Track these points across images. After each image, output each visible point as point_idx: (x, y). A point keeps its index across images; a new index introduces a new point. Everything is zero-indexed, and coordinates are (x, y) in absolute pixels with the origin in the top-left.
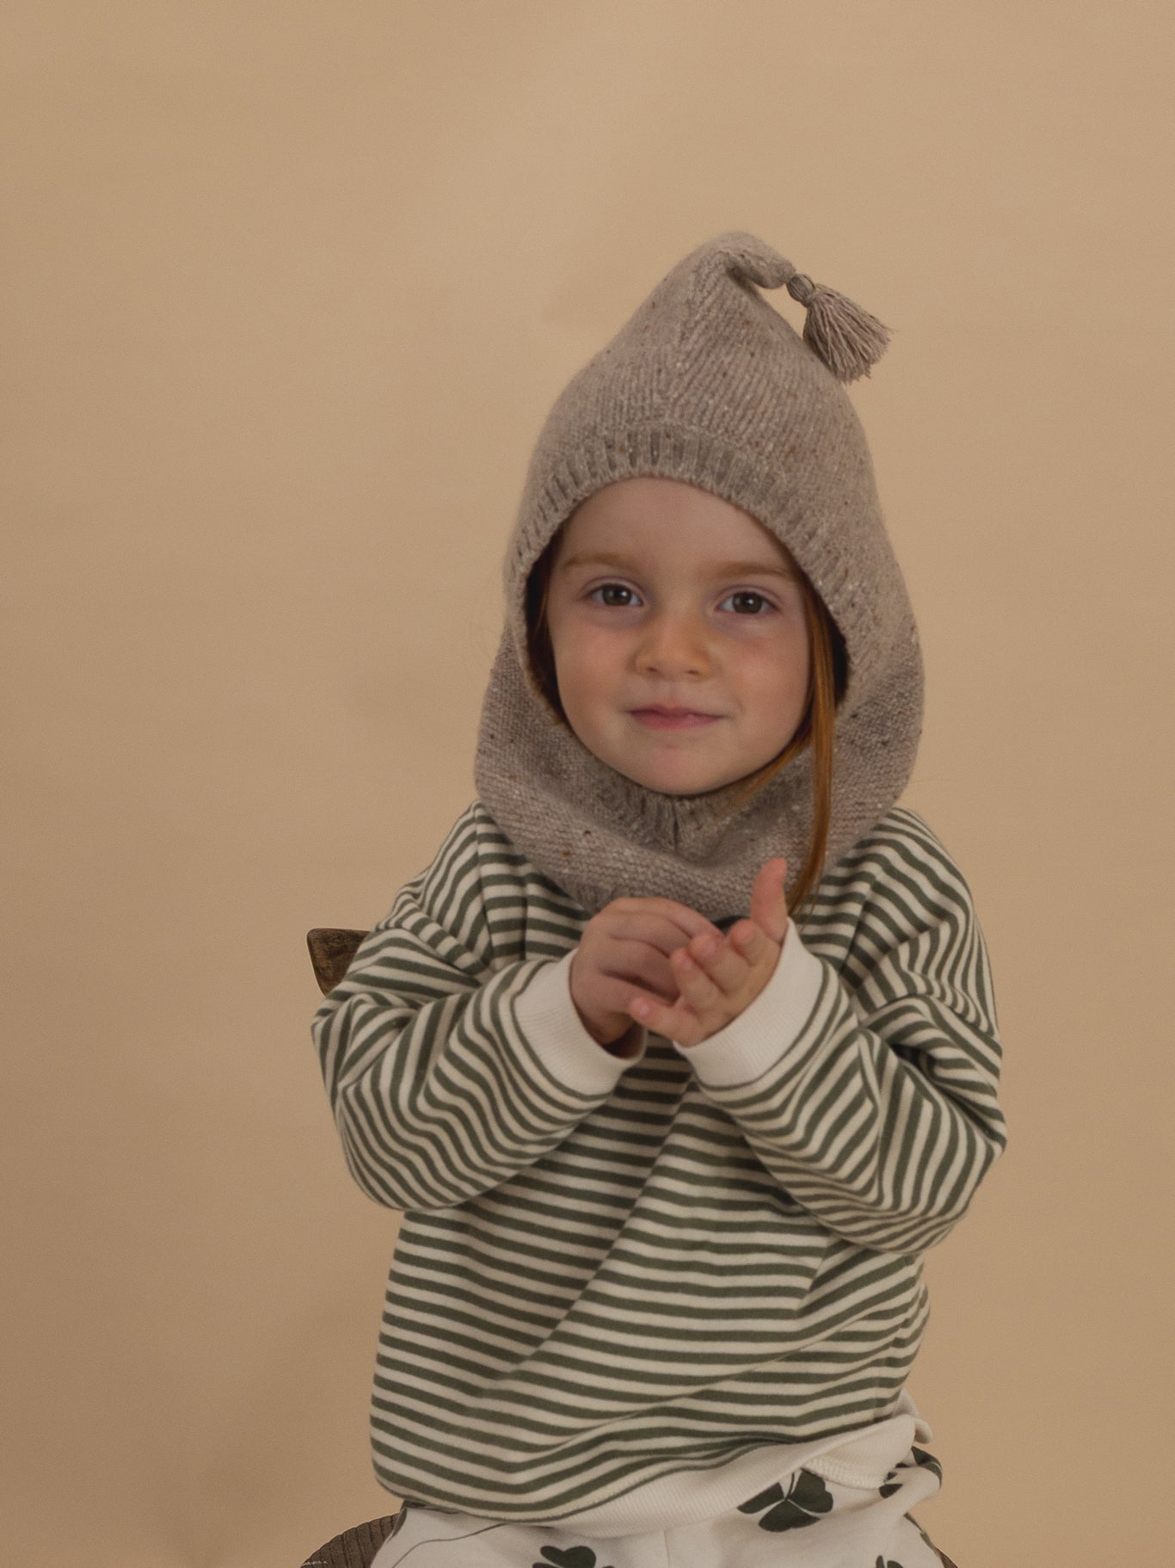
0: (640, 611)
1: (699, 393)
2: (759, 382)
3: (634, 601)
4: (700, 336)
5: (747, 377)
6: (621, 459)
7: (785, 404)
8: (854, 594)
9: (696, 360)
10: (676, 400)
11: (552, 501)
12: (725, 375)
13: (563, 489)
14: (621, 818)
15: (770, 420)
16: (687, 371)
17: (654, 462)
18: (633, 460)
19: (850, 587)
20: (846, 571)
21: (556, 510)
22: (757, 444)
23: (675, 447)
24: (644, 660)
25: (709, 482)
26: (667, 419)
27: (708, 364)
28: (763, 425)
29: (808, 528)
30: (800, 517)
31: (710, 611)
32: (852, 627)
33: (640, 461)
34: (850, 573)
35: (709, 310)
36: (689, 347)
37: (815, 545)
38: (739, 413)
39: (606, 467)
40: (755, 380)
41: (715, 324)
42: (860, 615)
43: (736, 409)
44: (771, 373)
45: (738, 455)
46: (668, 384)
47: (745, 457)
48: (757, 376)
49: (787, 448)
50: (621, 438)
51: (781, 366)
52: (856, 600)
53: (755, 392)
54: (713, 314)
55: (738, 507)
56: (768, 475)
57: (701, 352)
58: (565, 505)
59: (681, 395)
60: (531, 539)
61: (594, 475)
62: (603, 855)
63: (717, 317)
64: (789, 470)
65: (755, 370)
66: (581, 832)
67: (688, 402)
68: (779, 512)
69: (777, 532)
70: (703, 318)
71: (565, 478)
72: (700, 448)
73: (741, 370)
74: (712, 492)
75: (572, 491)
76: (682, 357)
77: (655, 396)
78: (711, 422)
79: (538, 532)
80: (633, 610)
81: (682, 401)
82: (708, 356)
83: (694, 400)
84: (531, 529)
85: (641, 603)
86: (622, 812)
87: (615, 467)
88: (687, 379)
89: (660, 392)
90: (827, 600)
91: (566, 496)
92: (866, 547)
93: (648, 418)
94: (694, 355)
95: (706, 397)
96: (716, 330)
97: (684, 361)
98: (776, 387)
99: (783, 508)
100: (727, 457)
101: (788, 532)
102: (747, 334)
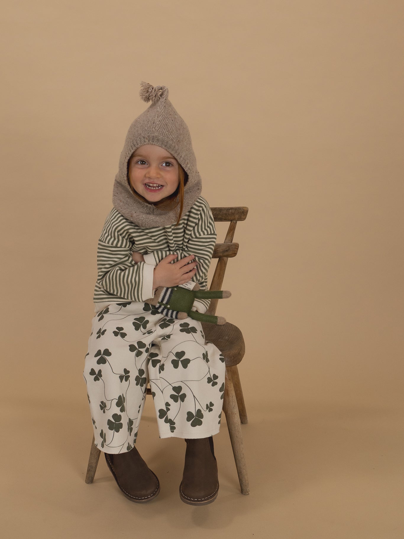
0: (147, 166)
1: (162, 129)
2: (173, 126)
3: (146, 164)
4: (161, 117)
5: (171, 126)
6: (147, 141)
7: (178, 131)
8: (189, 167)
9: (161, 122)
10: (158, 130)
11: (132, 148)
12: (167, 125)
13: (134, 145)
14: (143, 207)
15: (175, 135)
16: (159, 124)
17: (153, 142)
18: (149, 141)
19: (188, 166)
20: (187, 163)
21: (133, 149)
22: (173, 140)
23: (157, 139)
24: (147, 175)
25: (163, 147)
26: (156, 134)
27: (163, 123)
28: (174, 136)
29: (181, 155)
30: (179, 154)
31: (160, 166)
32: (190, 173)
33: (150, 141)
34: (188, 163)
35: (163, 113)
36: (160, 119)
37: (182, 159)
38: (169, 134)
39: (143, 142)
40: (172, 126)
41: (164, 115)
42: (191, 171)
43: (169, 133)
44: (176, 125)
45: (169, 142)
46: (156, 126)
47: (170, 142)
48: (173, 125)
49: (178, 141)
50: (146, 136)
51: (178, 123)
52: (190, 168)
53: (172, 129)
54: (163, 114)
55: (168, 152)
56: (174, 146)
57: (162, 120)
58: (134, 148)
59: (158, 129)
60: (128, 155)
61: (141, 143)
62: (139, 217)
63: (164, 114)
64: (178, 145)
65: (173, 124)
66: (134, 212)
67: (160, 131)
68: (176, 153)
69: (175, 157)
70: (162, 114)
71: (135, 143)
72: (162, 140)
73: (170, 124)
74: (164, 148)
75: (137, 146)
76: (158, 121)
77: (153, 129)
78: (164, 135)
79: (129, 153)
80: (146, 166)
81: (159, 131)
82: (163, 121)
83: (161, 130)
84: (128, 153)
85: (147, 164)
86: (143, 206)
87: (145, 142)
88: (160, 125)
89: (154, 128)
90: (184, 169)
91: (135, 147)
92: (191, 158)
93: (152, 133)
94: (160, 121)
95: (163, 130)
96: (165, 116)
97: (159, 122)
98: (176, 128)
99: (176, 152)
100: (167, 142)
101: (177, 157)
102: (171, 117)
